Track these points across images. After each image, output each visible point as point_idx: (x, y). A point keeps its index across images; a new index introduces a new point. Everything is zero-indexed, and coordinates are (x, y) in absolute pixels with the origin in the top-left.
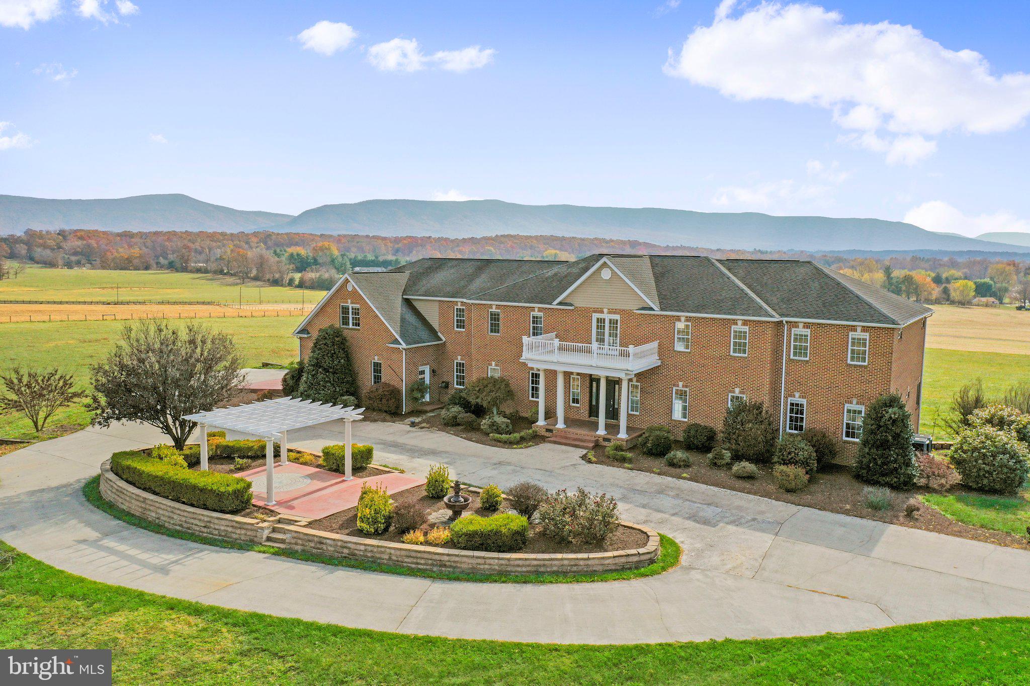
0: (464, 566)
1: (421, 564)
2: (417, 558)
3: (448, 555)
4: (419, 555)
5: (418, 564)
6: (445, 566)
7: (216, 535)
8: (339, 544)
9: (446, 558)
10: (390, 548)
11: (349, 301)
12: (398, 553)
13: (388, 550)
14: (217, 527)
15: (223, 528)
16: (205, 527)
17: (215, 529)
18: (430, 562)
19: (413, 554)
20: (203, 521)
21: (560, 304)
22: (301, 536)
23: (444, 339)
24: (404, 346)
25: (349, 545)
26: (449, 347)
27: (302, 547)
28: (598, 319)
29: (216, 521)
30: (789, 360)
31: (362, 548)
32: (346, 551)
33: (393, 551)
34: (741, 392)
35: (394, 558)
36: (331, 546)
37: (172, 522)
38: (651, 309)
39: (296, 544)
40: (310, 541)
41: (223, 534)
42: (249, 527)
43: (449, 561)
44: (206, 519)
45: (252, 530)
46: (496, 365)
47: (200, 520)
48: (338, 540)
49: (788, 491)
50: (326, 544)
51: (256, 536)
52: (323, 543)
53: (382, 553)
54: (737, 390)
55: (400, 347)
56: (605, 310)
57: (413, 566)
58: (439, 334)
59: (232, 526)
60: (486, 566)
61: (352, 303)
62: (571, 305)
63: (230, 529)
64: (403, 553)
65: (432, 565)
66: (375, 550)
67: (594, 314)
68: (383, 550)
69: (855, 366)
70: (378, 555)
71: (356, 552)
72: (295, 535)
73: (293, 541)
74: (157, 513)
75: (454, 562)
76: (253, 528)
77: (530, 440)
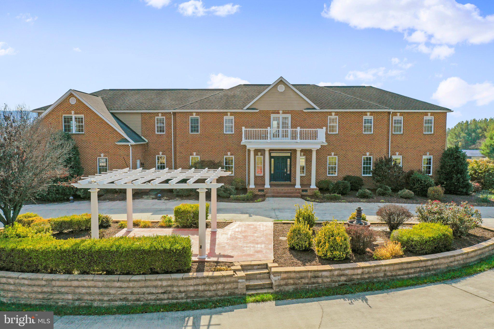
0: (442, 266)
1: (411, 273)
2: (408, 269)
3: (432, 260)
4: (409, 266)
5: (408, 274)
6: (429, 270)
7: (182, 298)
8: (336, 273)
9: (430, 263)
10: (385, 265)
11: (73, 112)
12: (392, 268)
13: (383, 268)
14: (182, 289)
15: (191, 288)
16: (164, 293)
17: (180, 292)
18: (418, 269)
19: (405, 266)
20: (162, 287)
21: (248, 109)
22: (293, 275)
23: (147, 141)
24: (133, 143)
25: (347, 272)
26: (151, 146)
27: (294, 287)
28: (274, 118)
29: (181, 283)
30: (392, 134)
31: (360, 271)
32: (343, 278)
33: (387, 268)
34: (370, 155)
35: (389, 274)
36: (327, 277)
38: (314, 109)
39: (286, 285)
40: (302, 278)
41: (193, 295)
42: (228, 280)
43: (432, 265)
44: (165, 283)
45: (230, 282)
46: (197, 155)
47: (156, 287)
48: (335, 270)
50: (322, 277)
51: (237, 288)
52: (318, 277)
53: (377, 272)
55: (129, 144)
56: (281, 112)
57: (406, 276)
58: (143, 137)
59: (205, 284)
60: (456, 263)
61: (76, 113)
62: (257, 109)
63: (201, 288)
64: (397, 267)
65: (420, 272)
66: (372, 271)
67: (272, 115)
68: (378, 268)
69: (428, 134)
70: (374, 275)
71: (354, 277)
72: (285, 276)
73: (283, 282)
75: (436, 265)
76: (233, 279)
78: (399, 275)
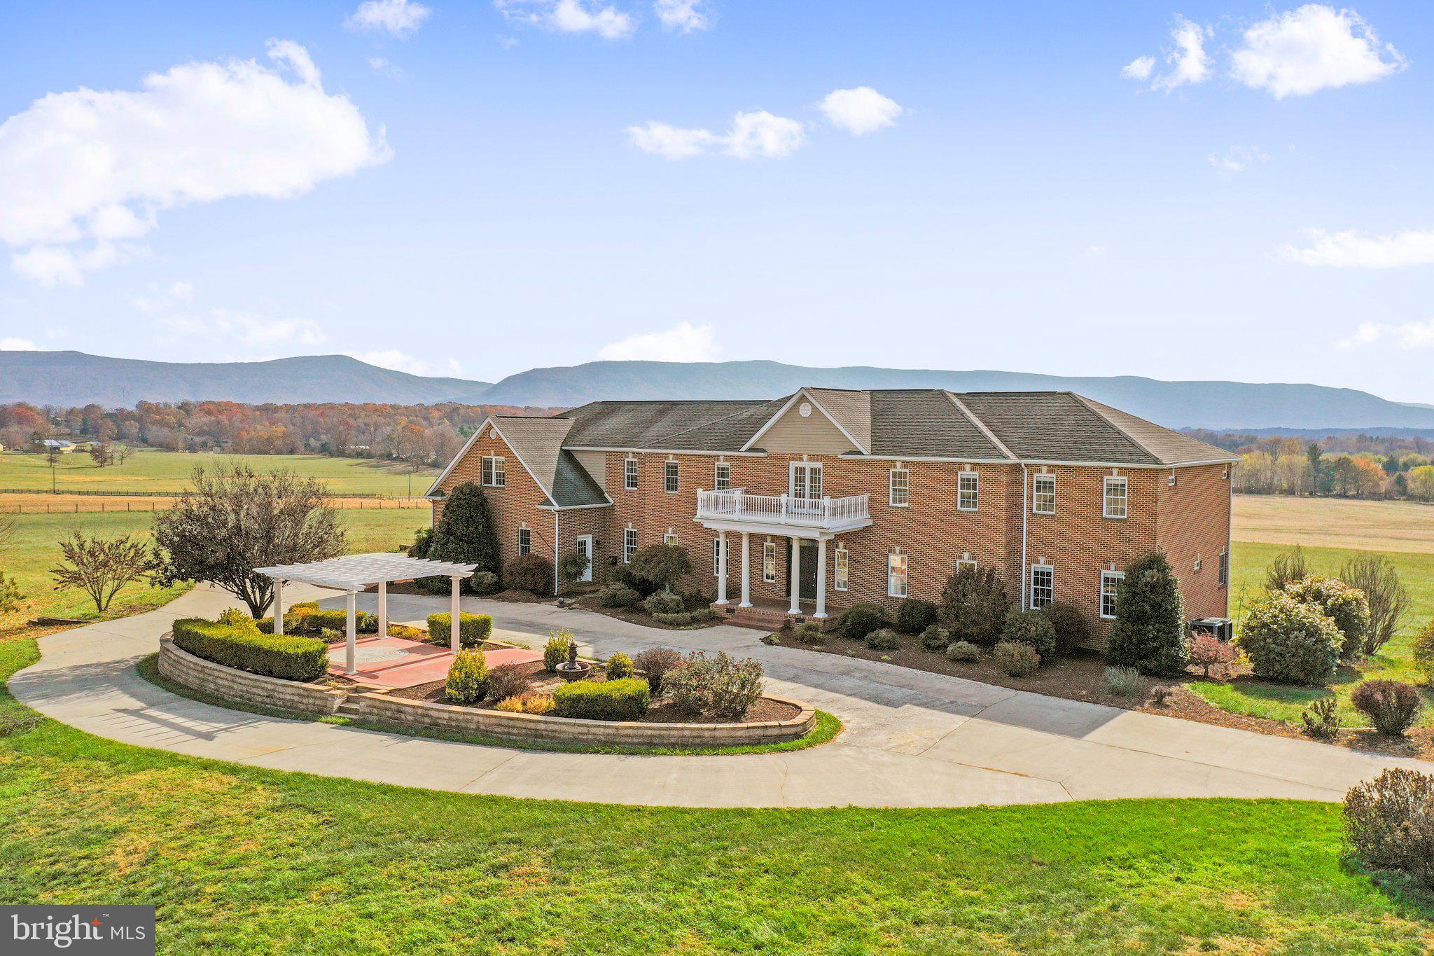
0: (563, 736)
1: (513, 734)
2: (508, 727)
3: (545, 722)
4: (511, 723)
5: (509, 734)
6: (542, 736)
7: (281, 706)
8: (420, 711)
9: (542, 726)
10: (477, 715)
11: (492, 452)
12: (487, 721)
13: (476, 718)
14: (282, 696)
15: (288, 697)
16: (268, 697)
17: (279, 699)
18: (524, 731)
19: (505, 722)
20: (267, 690)
21: (750, 450)
22: (377, 704)
23: (612, 502)
24: (557, 507)
25: (431, 713)
26: (618, 512)
27: (377, 718)
28: (796, 468)
29: (281, 689)
30: (1031, 514)
31: (446, 715)
32: (427, 720)
33: (481, 719)
34: (971, 558)
35: (482, 727)
36: (410, 714)
37: (232, 693)
38: (860, 453)
39: (371, 714)
40: (386, 709)
41: (288, 704)
42: (318, 695)
43: (546, 730)
44: (270, 687)
45: (320, 698)
46: (673, 532)
47: (262, 688)
48: (419, 707)
49: (1014, 675)
50: (404, 712)
51: (325, 706)
52: (401, 712)
53: (471, 721)
54: (966, 555)
55: (552, 508)
56: (805, 457)
57: (505, 736)
58: (606, 495)
59: (299, 695)
60: (590, 737)
61: (496, 455)
62: (763, 451)
63: (296, 698)
64: (493, 721)
65: (526, 735)
66: (461, 718)
67: (791, 462)
68: (469, 717)
69: (1112, 520)
70: (464, 725)
71: (439, 721)
72: (370, 703)
73: (367, 710)
74: (216, 684)
75: (553, 731)
76: (322, 695)
77: (705, 621)
78: (496, 733)
